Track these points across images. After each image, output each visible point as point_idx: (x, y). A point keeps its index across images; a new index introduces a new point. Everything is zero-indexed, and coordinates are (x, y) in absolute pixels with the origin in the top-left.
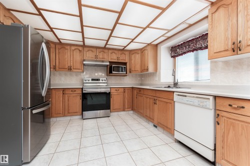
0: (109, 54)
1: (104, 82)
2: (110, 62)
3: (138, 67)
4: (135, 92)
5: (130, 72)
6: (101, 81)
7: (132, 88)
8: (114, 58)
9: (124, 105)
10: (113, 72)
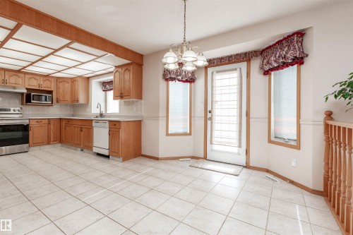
0: (26, 79)
1: (17, 112)
2: (27, 89)
3: (68, 97)
4: (64, 123)
5: (57, 102)
6: (12, 112)
7: (60, 119)
8: (34, 84)
9: (49, 138)
10: (32, 101)
